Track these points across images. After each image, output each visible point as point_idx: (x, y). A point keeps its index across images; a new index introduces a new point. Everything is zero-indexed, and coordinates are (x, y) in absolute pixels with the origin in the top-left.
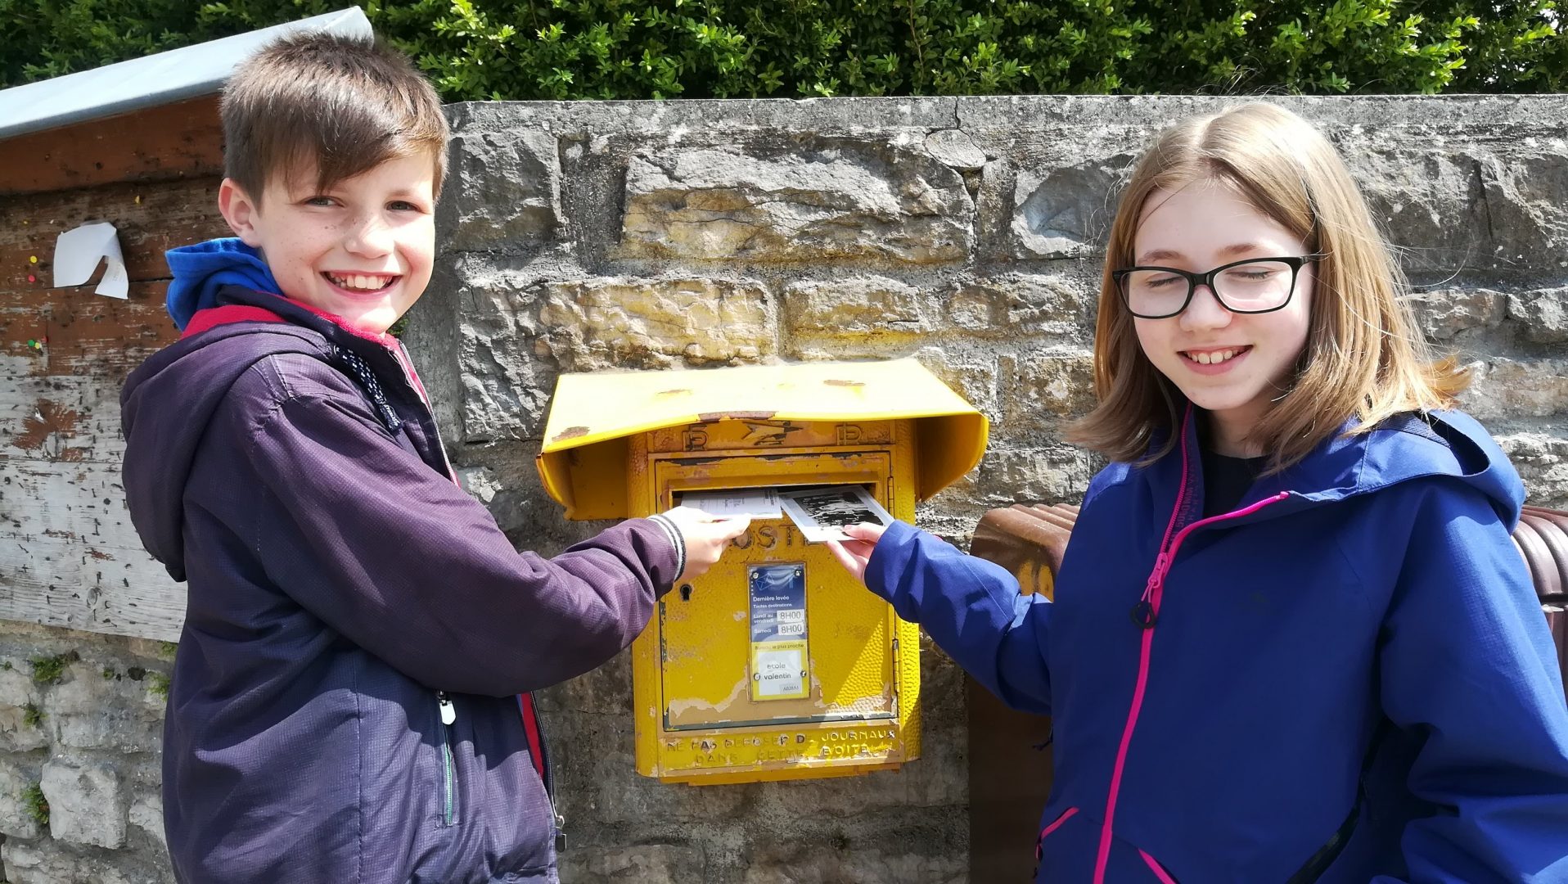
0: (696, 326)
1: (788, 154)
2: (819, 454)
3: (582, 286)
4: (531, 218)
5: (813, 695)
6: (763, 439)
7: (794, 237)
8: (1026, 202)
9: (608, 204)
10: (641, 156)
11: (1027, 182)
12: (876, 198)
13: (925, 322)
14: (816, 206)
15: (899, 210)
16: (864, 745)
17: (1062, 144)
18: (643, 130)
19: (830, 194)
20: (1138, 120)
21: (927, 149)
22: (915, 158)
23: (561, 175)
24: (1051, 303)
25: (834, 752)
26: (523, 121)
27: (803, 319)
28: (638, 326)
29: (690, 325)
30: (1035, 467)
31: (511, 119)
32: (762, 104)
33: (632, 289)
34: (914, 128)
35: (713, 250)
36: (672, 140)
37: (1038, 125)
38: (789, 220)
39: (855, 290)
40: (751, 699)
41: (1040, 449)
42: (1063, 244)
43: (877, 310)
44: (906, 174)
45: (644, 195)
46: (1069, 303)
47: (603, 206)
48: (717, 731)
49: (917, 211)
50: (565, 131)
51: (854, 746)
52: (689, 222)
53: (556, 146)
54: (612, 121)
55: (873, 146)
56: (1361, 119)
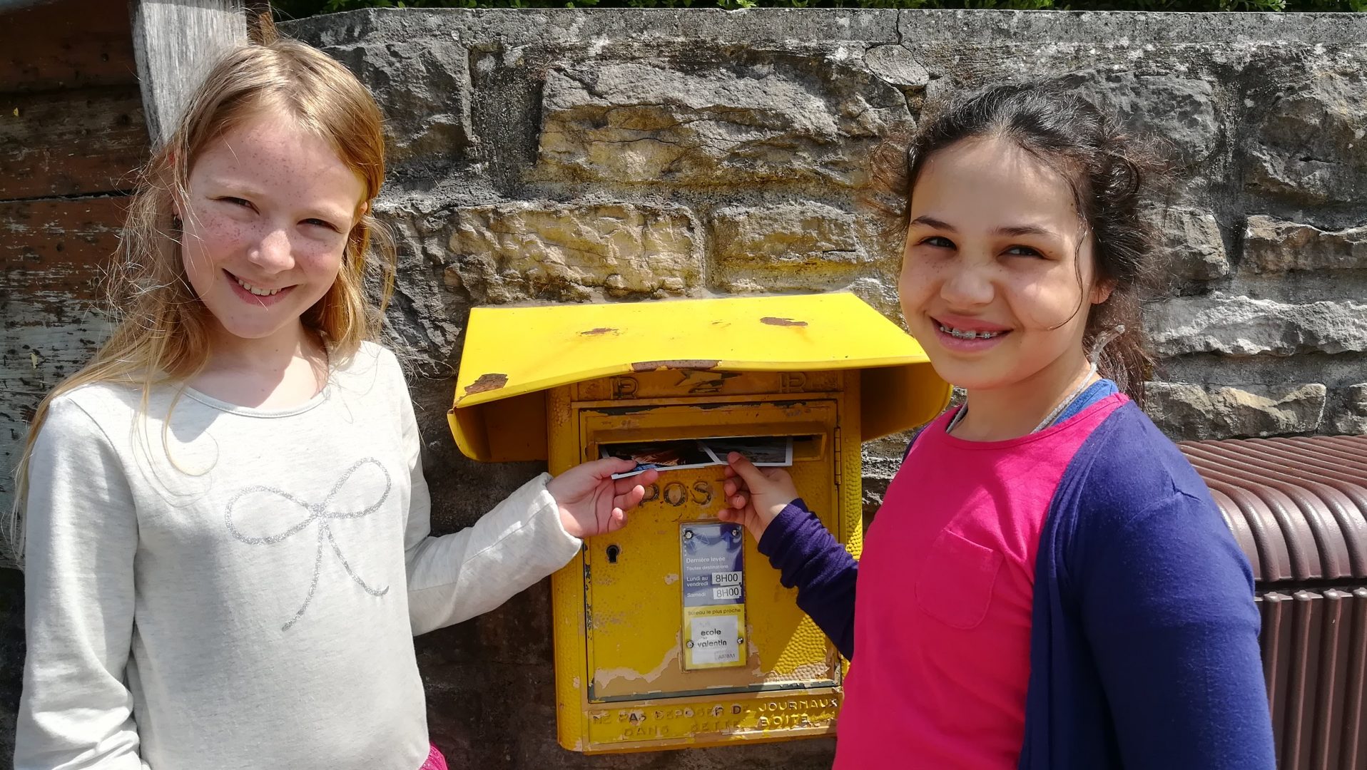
0: (618, 255)
1: (718, 68)
2: (759, 403)
3: (495, 211)
4: (439, 137)
5: (750, 663)
6: (699, 386)
7: (724, 159)
9: (523, 122)
10: (559, 70)
12: (812, 117)
13: (862, 252)
14: (748, 126)
17: (1009, 63)
18: (561, 41)
19: (763, 112)
20: (1089, 38)
21: (867, 66)
22: (854, 74)
23: (472, 89)
25: (772, 724)
26: (431, 30)
27: (732, 248)
28: (555, 254)
29: (612, 254)
31: (417, 28)
32: (690, 14)
33: (549, 215)
34: (853, 43)
35: (637, 173)
36: (592, 52)
37: (984, 42)
38: (718, 140)
39: (788, 216)
40: (683, 668)
43: (812, 239)
44: (844, 92)
45: (562, 112)
47: (517, 123)
48: (646, 702)
49: (856, 131)
50: (476, 42)
52: (611, 142)
53: (466, 58)
54: (528, 31)
55: (809, 61)
56: (1323, 38)
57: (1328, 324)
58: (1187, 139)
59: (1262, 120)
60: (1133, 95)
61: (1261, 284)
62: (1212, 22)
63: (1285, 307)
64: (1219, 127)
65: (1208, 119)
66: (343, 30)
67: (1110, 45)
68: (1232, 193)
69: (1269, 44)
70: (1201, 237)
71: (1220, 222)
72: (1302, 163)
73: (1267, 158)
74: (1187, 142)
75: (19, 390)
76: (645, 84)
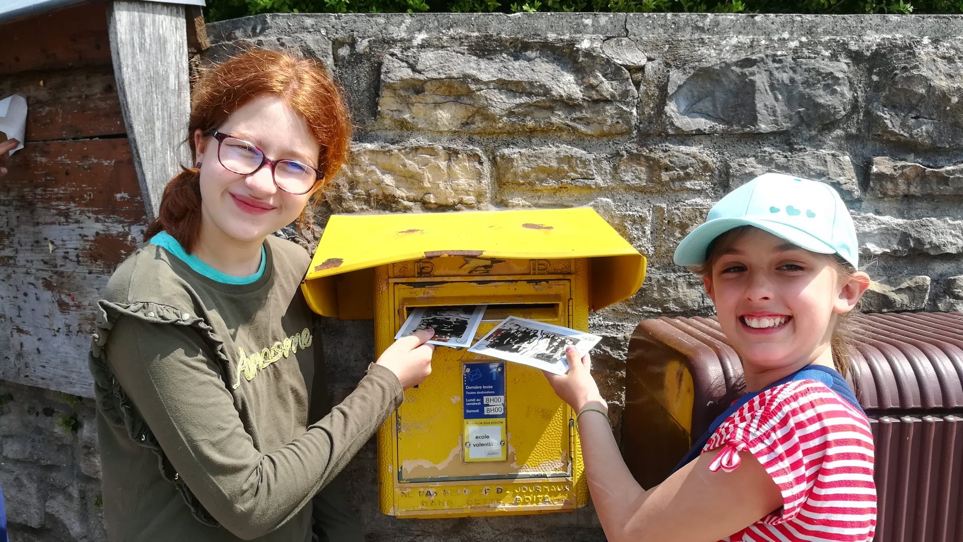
0: (431, 180)
1: (501, 54)
2: (516, 281)
5: (509, 459)
6: (475, 269)
7: (504, 116)
8: (676, 92)
9: (368, 90)
10: (392, 55)
11: (676, 77)
12: (565, 87)
13: (599, 180)
14: (521, 93)
15: (582, 97)
16: (546, 496)
17: (704, 50)
18: (394, 35)
19: (531, 84)
20: (760, 32)
21: (603, 52)
22: (594, 58)
23: (334, 68)
24: (693, 167)
25: (524, 501)
26: (307, 28)
27: (509, 177)
28: (388, 180)
29: (427, 180)
30: (677, 287)
31: (298, 27)
32: (482, 17)
33: (384, 153)
34: (594, 36)
35: (444, 125)
36: (415, 43)
37: (686, 35)
38: (500, 102)
39: (548, 155)
40: (463, 460)
41: (682, 274)
42: (703, 123)
43: (564, 171)
44: (588, 70)
45: (393, 83)
46: (706, 167)
47: (364, 91)
48: (438, 483)
49: (595, 97)
50: (337, 36)
51: (539, 496)
52: (427, 104)
53: (330, 47)
54: (372, 28)
55: (564, 49)
56: (929, 32)
57: (932, 234)
58: (829, 103)
59: (884, 90)
60: (791, 72)
61: (884, 205)
62: (849, 21)
63: (901, 221)
64: (853, 95)
65: (845, 90)
66: (250, 28)
67: (776, 38)
68: (863, 141)
69: (890, 37)
70: (840, 172)
71: (854, 161)
72: (913, 120)
73: (888, 116)
74: (829, 105)
75: (41, 268)
76: (450, 64)
